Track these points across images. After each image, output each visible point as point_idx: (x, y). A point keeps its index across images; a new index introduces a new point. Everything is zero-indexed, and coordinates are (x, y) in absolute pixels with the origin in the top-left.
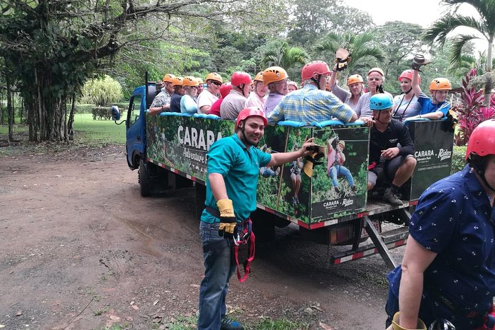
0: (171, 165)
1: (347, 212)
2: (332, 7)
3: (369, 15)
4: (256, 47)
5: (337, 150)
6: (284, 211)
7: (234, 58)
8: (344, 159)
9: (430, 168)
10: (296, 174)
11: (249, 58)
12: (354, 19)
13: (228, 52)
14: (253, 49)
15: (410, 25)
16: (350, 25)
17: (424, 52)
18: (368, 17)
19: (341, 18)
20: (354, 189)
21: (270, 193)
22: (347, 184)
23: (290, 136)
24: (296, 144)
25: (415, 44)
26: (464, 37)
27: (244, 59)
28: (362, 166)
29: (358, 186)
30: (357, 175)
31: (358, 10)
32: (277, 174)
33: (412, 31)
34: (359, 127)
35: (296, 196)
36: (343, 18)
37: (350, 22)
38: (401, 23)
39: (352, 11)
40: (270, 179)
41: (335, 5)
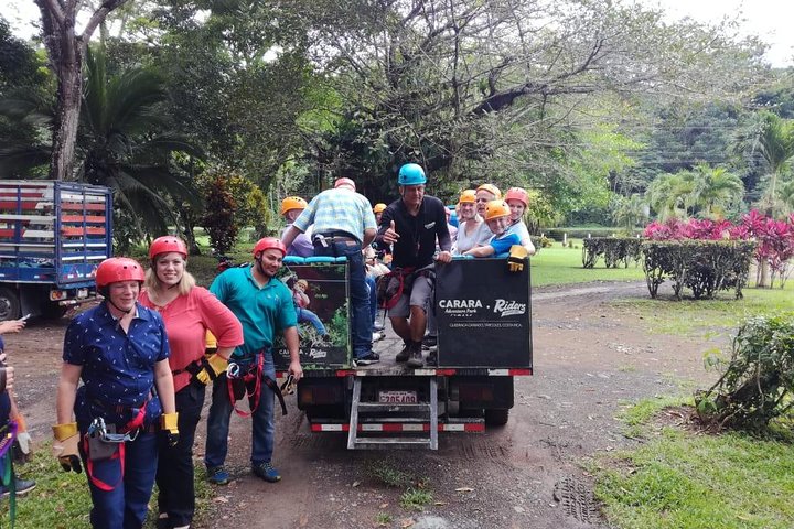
1: (317, 366)
5: (295, 291)
8: (308, 301)
9: (475, 325)
20: (326, 338)
22: (314, 331)
28: (338, 311)
29: (334, 335)
30: (331, 322)
34: (329, 265)
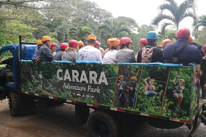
0: (49, 94)
2: (93, 8)
3: (111, 13)
4: (56, 26)
6: (167, 115)
7: (45, 31)
10: (178, 93)
11: (53, 31)
12: (104, 14)
13: (41, 28)
14: (55, 27)
15: (128, 18)
16: (102, 17)
17: (135, 30)
18: (110, 14)
19: (98, 14)
21: (153, 106)
23: (172, 72)
24: (178, 76)
25: (131, 27)
26: (166, 24)
27: (51, 32)
31: (105, 10)
32: (160, 94)
33: (130, 21)
35: (178, 106)
36: (99, 14)
37: (102, 16)
38: (125, 17)
39: (103, 11)
40: (154, 97)
41: (95, 8)
